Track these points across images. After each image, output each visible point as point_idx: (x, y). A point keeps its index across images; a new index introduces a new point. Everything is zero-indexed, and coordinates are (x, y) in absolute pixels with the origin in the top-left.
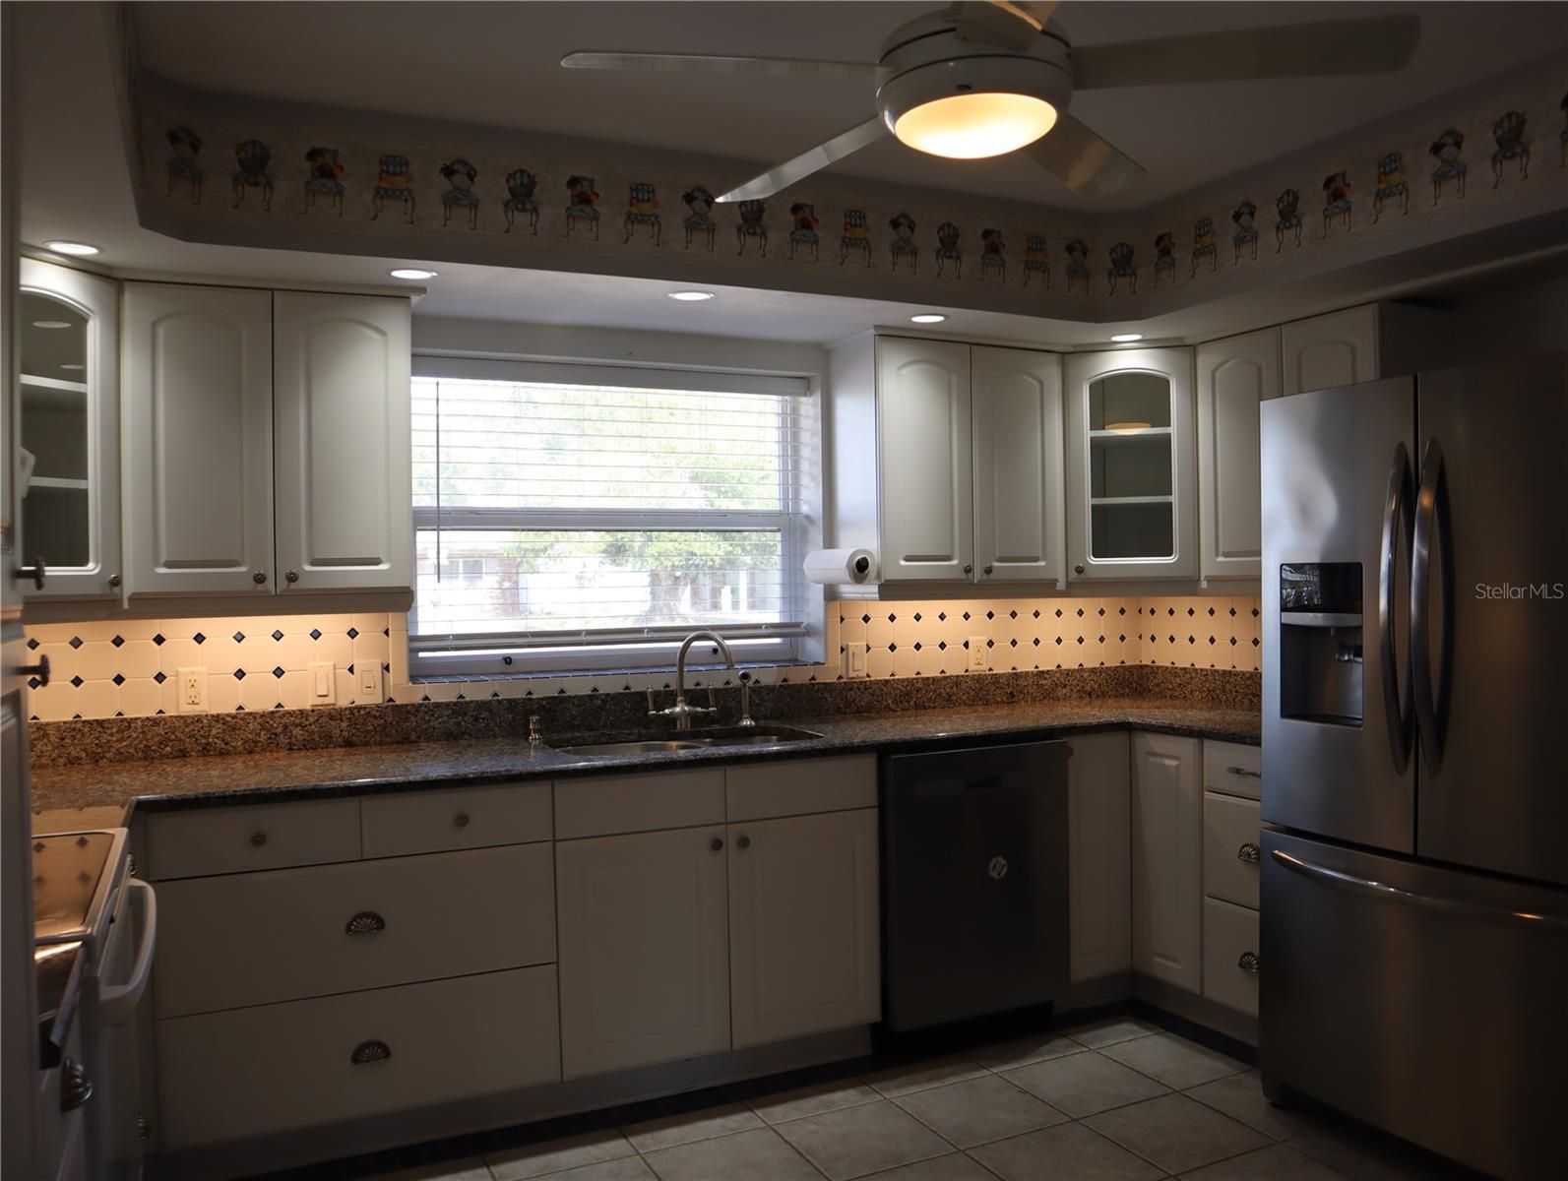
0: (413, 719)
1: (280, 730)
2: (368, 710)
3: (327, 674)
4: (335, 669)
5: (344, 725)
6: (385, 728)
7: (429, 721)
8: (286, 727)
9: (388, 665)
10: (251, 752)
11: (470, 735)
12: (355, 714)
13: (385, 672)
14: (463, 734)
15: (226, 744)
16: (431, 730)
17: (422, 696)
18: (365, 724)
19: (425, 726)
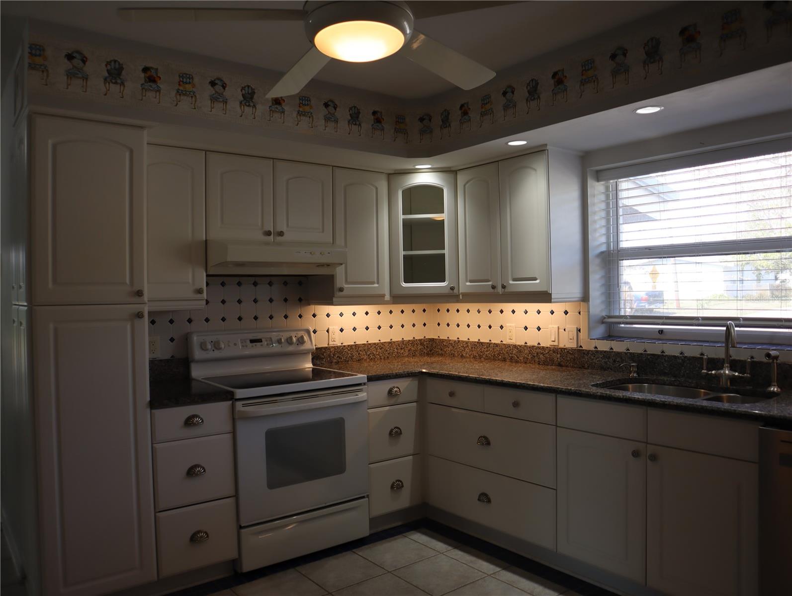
0: (586, 357)
1: (535, 355)
2: (568, 350)
3: (555, 331)
4: (559, 329)
5: (559, 356)
6: (574, 360)
7: (593, 359)
8: (537, 354)
9: (580, 329)
10: (526, 363)
11: (611, 369)
12: (563, 351)
13: (579, 332)
14: (608, 368)
15: (518, 358)
16: (594, 364)
17: (594, 346)
18: (567, 357)
19: (591, 361)
